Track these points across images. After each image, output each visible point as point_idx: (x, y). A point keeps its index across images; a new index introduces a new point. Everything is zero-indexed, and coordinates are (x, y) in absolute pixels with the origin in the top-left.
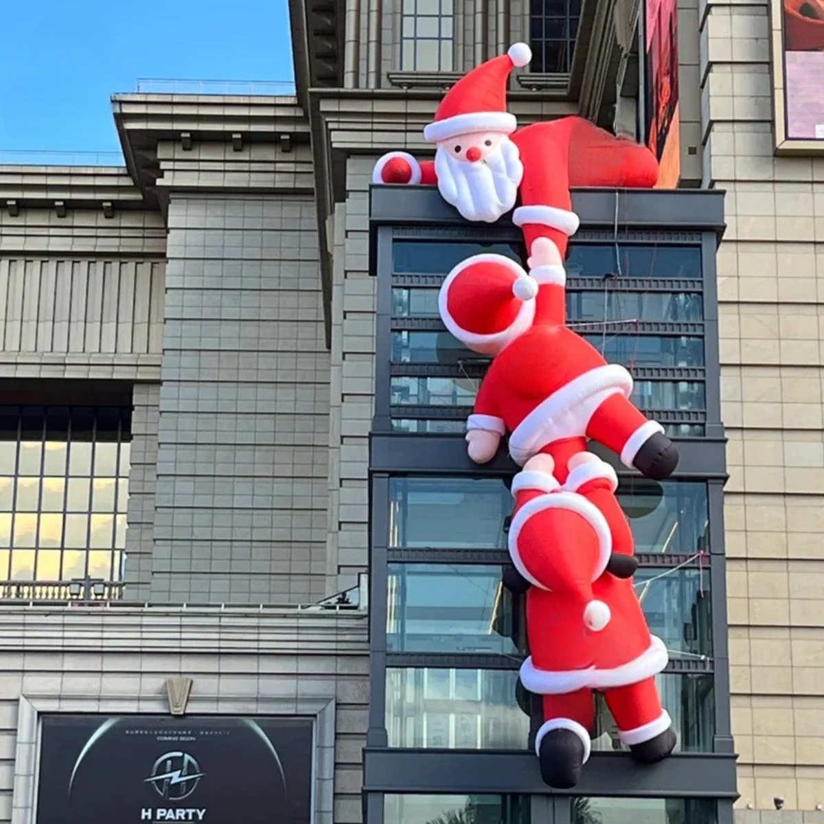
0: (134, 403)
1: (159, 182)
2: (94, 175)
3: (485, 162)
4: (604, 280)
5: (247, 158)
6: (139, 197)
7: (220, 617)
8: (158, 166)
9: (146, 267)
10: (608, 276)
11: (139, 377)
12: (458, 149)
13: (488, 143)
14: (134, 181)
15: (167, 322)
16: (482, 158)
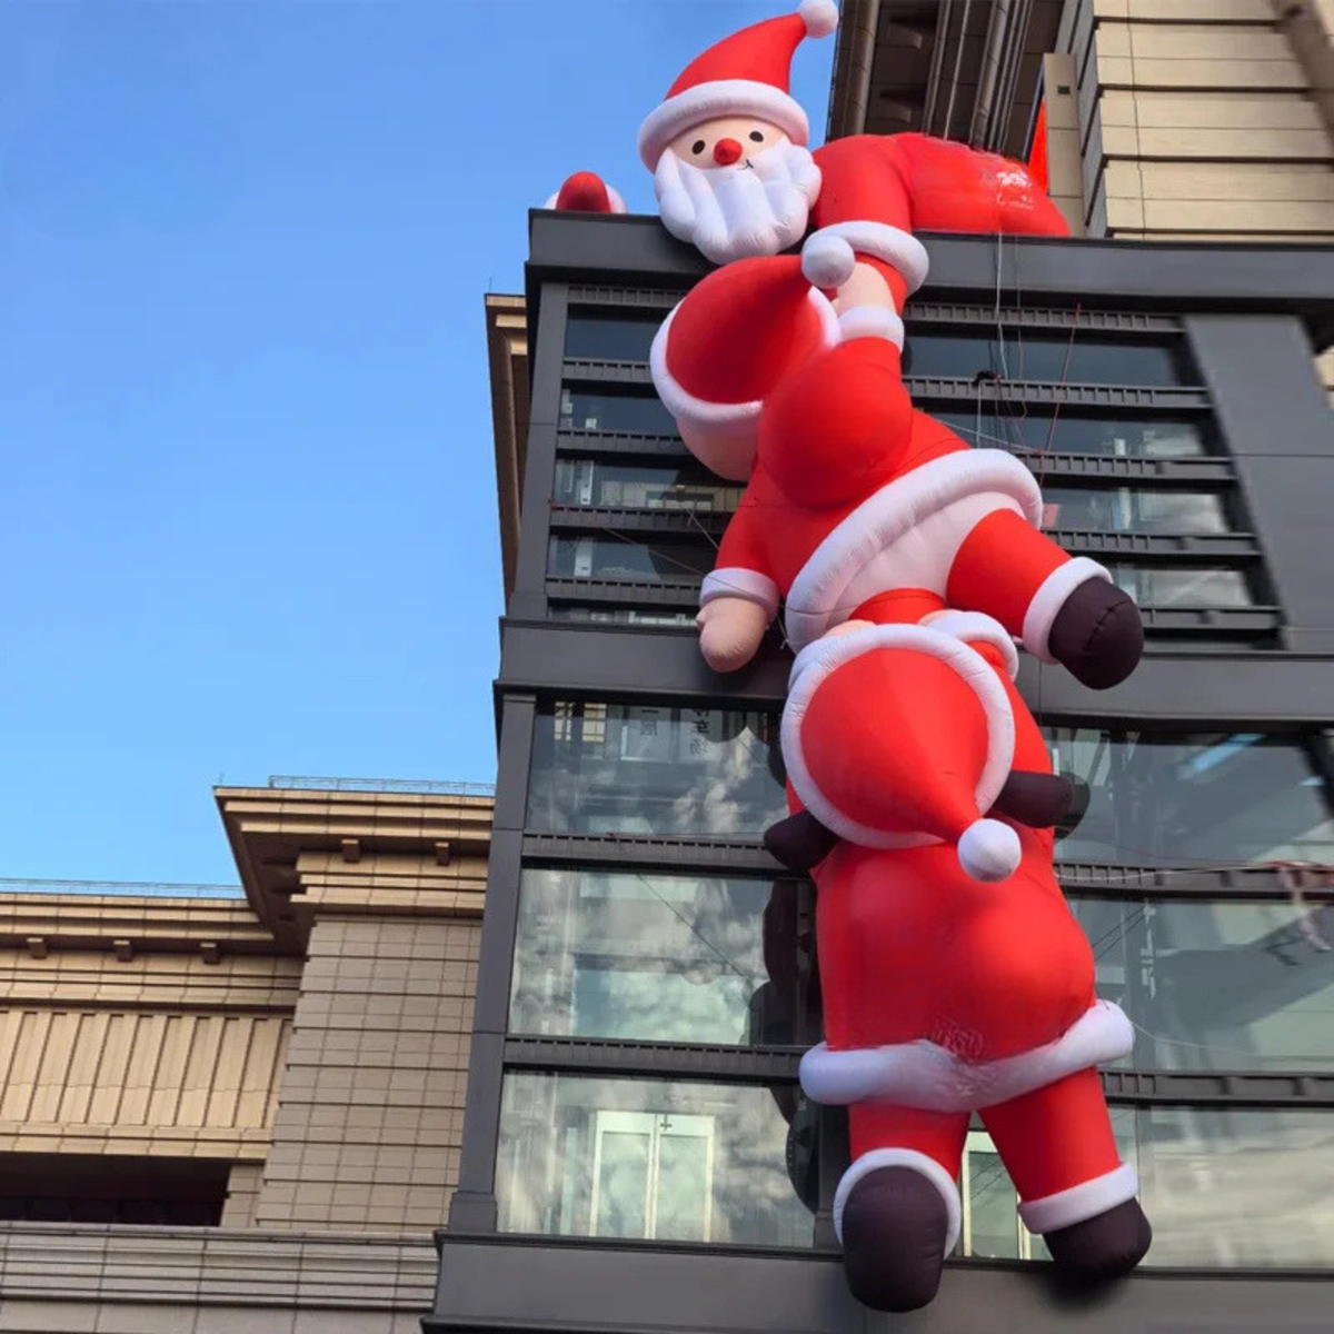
0: (230, 1188)
1: (295, 898)
2: (189, 909)
3: (749, 165)
4: (975, 384)
5: (455, 874)
6: (269, 936)
7: (206, 1240)
8: (298, 880)
9: (274, 1024)
10: (982, 376)
11: (243, 1155)
12: (699, 147)
13: (756, 137)
14: (260, 916)
15: (291, 1068)
16: (743, 158)
